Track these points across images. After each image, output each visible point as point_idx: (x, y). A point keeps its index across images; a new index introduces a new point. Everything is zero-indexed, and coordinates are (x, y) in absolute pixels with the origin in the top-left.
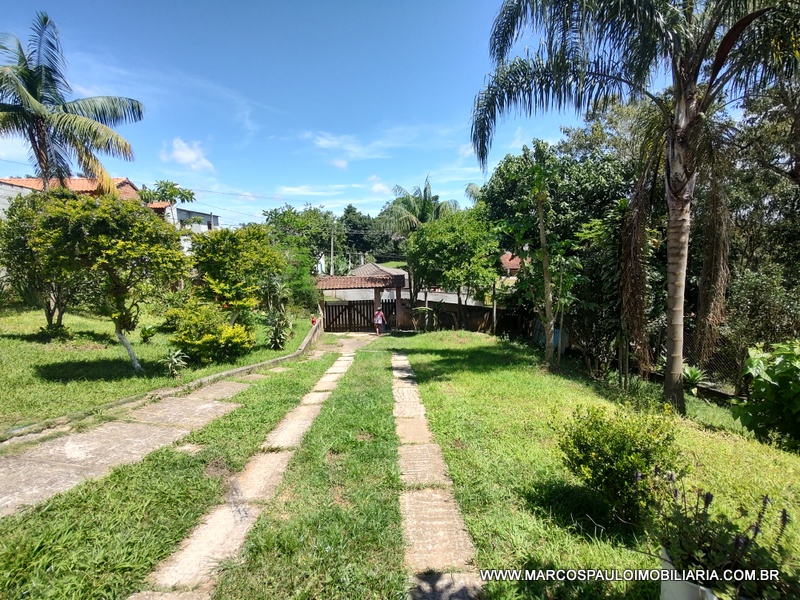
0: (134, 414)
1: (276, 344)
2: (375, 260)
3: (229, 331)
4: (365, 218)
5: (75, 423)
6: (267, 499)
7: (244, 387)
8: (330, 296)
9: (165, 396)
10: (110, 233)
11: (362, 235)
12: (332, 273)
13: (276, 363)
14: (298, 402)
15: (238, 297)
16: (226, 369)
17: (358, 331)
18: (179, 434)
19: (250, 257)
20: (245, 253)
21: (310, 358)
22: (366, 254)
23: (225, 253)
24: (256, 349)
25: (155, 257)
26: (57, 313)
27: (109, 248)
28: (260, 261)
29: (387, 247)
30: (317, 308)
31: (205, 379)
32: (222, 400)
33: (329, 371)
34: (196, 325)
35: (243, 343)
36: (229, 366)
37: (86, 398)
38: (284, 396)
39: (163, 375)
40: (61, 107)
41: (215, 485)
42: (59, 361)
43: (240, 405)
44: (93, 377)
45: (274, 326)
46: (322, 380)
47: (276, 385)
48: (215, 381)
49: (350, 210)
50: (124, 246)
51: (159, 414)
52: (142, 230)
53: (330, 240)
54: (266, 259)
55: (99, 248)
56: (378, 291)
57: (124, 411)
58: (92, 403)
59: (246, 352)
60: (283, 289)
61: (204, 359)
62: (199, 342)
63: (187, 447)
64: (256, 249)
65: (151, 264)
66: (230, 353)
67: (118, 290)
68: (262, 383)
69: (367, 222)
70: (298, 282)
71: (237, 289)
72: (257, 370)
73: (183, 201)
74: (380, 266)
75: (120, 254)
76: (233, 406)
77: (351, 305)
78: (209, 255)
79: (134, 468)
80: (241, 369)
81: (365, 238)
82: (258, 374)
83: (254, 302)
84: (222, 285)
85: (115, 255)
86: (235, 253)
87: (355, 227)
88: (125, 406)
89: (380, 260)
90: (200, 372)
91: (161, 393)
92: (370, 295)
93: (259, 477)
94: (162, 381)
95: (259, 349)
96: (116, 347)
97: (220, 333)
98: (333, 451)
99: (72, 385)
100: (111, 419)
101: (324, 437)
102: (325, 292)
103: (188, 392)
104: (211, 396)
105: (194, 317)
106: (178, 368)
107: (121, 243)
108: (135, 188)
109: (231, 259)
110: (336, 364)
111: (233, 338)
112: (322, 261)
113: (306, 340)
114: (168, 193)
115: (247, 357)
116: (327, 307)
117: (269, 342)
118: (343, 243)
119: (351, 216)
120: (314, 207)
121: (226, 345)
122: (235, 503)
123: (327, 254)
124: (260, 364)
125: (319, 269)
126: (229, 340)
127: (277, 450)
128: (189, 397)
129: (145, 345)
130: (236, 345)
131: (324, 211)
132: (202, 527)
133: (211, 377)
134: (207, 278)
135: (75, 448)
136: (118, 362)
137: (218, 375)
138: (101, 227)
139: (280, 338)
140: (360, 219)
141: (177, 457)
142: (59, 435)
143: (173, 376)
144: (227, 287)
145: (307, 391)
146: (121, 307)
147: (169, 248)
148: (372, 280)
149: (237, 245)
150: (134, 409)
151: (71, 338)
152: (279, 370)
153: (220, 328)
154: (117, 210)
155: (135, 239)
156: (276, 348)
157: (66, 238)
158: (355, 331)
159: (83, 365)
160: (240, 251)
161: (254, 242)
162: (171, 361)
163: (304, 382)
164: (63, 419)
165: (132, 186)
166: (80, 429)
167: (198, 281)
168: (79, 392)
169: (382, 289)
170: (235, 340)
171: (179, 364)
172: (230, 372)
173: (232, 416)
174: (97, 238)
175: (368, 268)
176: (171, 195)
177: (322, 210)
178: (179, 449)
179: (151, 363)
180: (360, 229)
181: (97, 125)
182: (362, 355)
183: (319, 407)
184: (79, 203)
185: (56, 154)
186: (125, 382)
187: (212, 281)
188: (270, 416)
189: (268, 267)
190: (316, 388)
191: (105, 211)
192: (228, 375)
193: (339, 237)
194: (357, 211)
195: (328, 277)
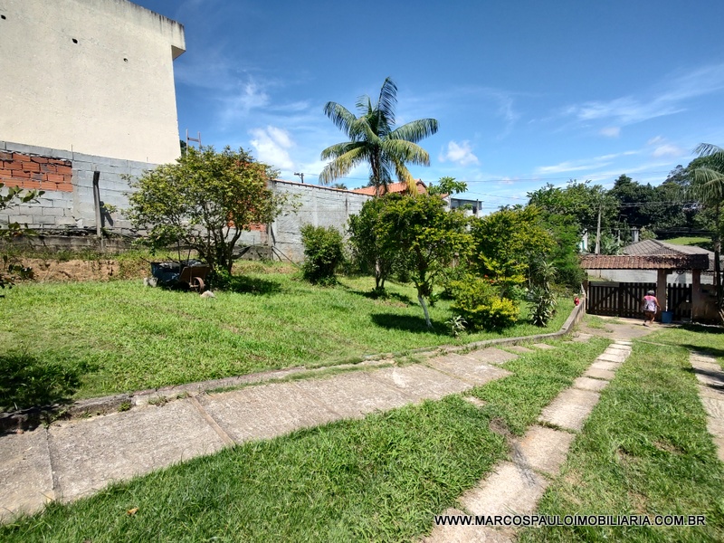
0: (431, 361)
1: (539, 321)
2: (655, 236)
3: (498, 304)
4: (643, 188)
5: (397, 359)
6: (553, 474)
7: (512, 357)
8: (594, 276)
9: (450, 352)
10: (422, 223)
11: (638, 208)
12: (597, 251)
13: (540, 339)
14: (570, 384)
15: (508, 274)
16: (494, 338)
17: (631, 317)
18: (466, 387)
19: (520, 237)
20: (515, 234)
21: (575, 340)
22: (643, 229)
23: (499, 234)
24: (520, 322)
25: (450, 239)
26: (381, 280)
27: (420, 234)
28: (530, 240)
29: (676, 220)
30: (579, 288)
31: (479, 344)
32: (495, 365)
33: (601, 357)
34: (472, 296)
35: (509, 316)
36: (497, 335)
37: (401, 343)
38: (553, 374)
39: (447, 334)
40: (388, 136)
41: (500, 442)
42: (382, 312)
43: (511, 373)
44: (404, 328)
45: (538, 302)
46: (594, 365)
47: (545, 361)
48: (487, 346)
49: (623, 181)
50: (429, 232)
51: (448, 365)
52: (441, 219)
53: (597, 216)
54: (536, 238)
55: (415, 233)
56: (663, 273)
57: (424, 357)
58: (404, 347)
59: (511, 324)
60: (549, 268)
61: (476, 326)
62: (474, 311)
63: (472, 399)
64: (526, 230)
65: (446, 245)
66: (498, 324)
67: (422, 266)
68: (530, 357)
69: (645, 192)
70: (562, 261)
71: (507, 266)
72: (522, 342)
73: (458, 192)
74: (665, 243)
75: (427, 238)
76: (506, 373)
77: (623, 287)
78: (485, 237)
79: (437, 405)
80: (507, 339)
81: (642, 211)
82: (525, 347)
83: (521, 279)
84: (494, 263)
85: (423, 239)
86: (507, 235)
87: (628, 199)
88: (425, 353)
89: (662, 235)
90: (474, 336)
91: (448, 349)
92: (652, 277)
93: (540, 447)
94: (446, 339)
95: (522, 323)
96: (413, 307)
97: (491, 304)
98: (624, 450)
99: (392, 331)
100: (417, 362)
101: (610, 431)
102: (589, 272)
103: (466, 352)
104: (484, 359)
105: (472, 290)
106: (458, 330)
107: (428, 230)
108: (425, 187)
109: (503, 240)
110: (608, 350)
111: (501, 310)
112: (585, 238)
113: (570, 320)
114: (448, 186)
115: (512, 329)
116: (591, 287)
117: (532, 317)
118: (614, 218)
119: (624, 187)
120: (579, 182)
121: (495, 315)
122: (521, 465)
123: (592, 231)
124: (524, 338)
125: (581, 246)
126: (498, 312)
127: (555, 428)
128: (467, 356)
129: (431, 307)
130: (503, 317)
131: (590, 186)
132: (494, 475)
133: (484, 343)
134: (482, 256)
135: (399, 377)
136: (416, 318)
137: (489, 342)
138: (417, 219)
139: (543, 315)
140: (636, 190)
141: (466, 406)
142: (389, 365)
143: (454, 336)
144: (498, 265)
145: (578, 374)
146: (422, 278)
147: (459, 232)
148: (655, 259)
149: (509, 227)
150: (431, 357)
151: (388, 298)
152: (543, 346)
153: (491, 300)
154: (427, 204)
155: (436, 227)
156: (539, 324)
157: (395, 228)
158: (626, 317)
159: (395, 317)
160: (511, 231)
161: (525, 224)
162: (454, 324)
163: (573, 364)
164: (389, 355)
165: (423, 184)
166: (400, 364)
167: (475, 258)
168: (397, 338)
169: (670, 271)
170: (503, 313)
171: (459, 327)
172: (499, 340)
173: (505, 381)
174: (413, 227)
175: (643, 245)
176: (450, 188)
177: (588, 185)
178: (467, 399)
179: (437, 323)
180: (636, 201)
181: (409, 144)
182: (641, 347)
183: (598, 396)
184: (404, 202)
185: (384, 168)
186: (423, 334)
187: (486, 259)
188: (542, 390)
189: (537, 246)
190: (587, 373)
191: (419, 207)
192: (497, 343)
193: (608, 213)
194: (632, 181)
195: (593, 256)
